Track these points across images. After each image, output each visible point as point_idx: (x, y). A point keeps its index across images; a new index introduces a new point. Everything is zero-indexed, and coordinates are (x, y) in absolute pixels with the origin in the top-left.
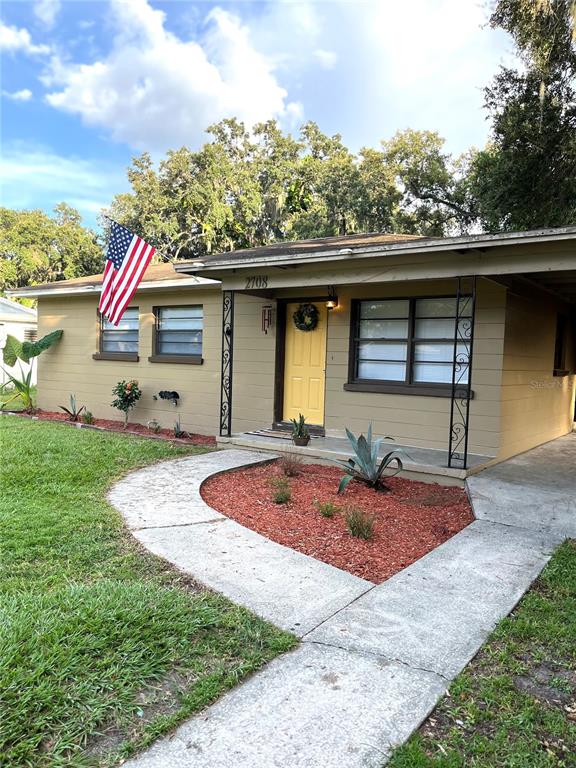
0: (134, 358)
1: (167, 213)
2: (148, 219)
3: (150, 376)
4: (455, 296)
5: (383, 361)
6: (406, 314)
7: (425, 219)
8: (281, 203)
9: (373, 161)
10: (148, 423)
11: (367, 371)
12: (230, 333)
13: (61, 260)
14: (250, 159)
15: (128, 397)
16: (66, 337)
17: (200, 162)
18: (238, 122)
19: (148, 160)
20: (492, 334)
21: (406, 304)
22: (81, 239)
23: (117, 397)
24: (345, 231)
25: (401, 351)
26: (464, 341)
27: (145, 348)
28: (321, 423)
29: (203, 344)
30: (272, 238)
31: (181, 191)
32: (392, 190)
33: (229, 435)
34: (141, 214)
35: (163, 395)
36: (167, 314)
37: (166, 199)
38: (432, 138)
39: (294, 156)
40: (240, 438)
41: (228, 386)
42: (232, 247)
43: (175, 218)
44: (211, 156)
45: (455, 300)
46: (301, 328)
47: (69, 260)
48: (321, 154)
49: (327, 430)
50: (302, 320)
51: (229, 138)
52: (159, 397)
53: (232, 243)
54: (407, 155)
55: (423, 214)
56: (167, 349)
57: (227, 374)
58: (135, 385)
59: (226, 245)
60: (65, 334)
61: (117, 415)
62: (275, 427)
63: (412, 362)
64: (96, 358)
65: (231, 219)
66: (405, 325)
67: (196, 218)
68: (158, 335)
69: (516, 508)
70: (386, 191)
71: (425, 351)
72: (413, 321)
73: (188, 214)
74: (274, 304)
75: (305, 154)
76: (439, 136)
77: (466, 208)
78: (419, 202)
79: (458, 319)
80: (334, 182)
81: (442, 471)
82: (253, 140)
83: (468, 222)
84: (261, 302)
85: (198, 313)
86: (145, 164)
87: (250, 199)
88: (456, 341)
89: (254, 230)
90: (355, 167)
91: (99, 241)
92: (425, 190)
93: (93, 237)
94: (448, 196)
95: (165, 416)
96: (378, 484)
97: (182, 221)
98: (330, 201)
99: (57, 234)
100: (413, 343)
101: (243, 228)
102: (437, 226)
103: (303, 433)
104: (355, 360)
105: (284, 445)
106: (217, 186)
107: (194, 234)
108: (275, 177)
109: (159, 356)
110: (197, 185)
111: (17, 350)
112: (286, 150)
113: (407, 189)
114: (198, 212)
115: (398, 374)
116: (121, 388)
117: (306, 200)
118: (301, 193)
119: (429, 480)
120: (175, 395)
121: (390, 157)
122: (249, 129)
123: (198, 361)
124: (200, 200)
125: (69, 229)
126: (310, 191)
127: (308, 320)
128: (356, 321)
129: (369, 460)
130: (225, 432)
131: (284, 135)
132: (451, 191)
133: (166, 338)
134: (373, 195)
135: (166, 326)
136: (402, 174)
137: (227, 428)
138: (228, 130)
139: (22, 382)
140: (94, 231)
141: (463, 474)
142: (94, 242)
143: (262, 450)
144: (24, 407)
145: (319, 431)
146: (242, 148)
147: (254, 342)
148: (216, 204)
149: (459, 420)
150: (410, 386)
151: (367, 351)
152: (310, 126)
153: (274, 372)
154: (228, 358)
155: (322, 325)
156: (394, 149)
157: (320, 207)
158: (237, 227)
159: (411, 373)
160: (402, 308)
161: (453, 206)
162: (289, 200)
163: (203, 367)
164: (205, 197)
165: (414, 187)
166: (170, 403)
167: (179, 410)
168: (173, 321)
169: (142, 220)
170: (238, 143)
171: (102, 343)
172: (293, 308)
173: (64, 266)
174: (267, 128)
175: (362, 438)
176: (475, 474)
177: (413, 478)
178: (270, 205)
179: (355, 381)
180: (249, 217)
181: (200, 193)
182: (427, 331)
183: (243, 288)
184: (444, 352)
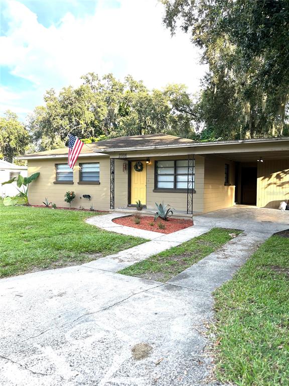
0: (71, 183)
1: (63, 116)
2: (54, 119)
3: (78, 189)
4: (187, 160)
5: (166, 182)
6: (173, 166)
7: (181, 120)
8: (116, 111)
9: (157, 95)
10: (78, 207)
11: (160, 185)
12: (113, 173)
13: (8, 137)
14: (101, 90)
15: (71, 198)
16: (41, 175)
17: (78, 93)
18: (95, 74)
19: (53, 92)
20: (200, 172)
21: (173, 162)
22: (18, 127)
23: (66, 198)
24: (146, 125)
25: (172, 178)
26: (190, 174)
27: (76, 179)
28: (145, 204)
29: (100, 177)
30: (112, 127)
31: (70, 106)
32: (166, 107)
33: (114, 208)
34: (50, 116)
35: (85, 196)
36: (84, 166)
37: (63, 110)
38: (182, 87)
39: (121, 90)
40: (117, 209)
41: (113, 192)
42: (93, 132)
43: (67, 119)
44: (84, 91)
45: (187, 161)
46: (137, 171)
47: (12, 137)
48: (134, 89)
49: (147, 206)
50: (137, 168)
51: (91, 81)
52: (82, 197)
53: (93, 129)
54: (172, 93)
55: (181, 118)
56: (84, 179)
57: (112, 187)
58: (73, 193)
59: (90, 130)
60: (41, 174)
61: (66, 205)
62: (128, 206)
63: (176, 182)
64: (55, 183)
65: (93, 119)
66: (173, 169)
67: (76, 118)
68: (81, 173)
69: (205, 222)
70: (164, 107)
71: (180, 178)
72: (176, 168)
73: (73, 117)
74: (127, 162)
75: (127, 89)
76: (185, 86)
77: (198, 115)
78: (179, 113)
79: (189, 167)
80: (141, 103)
81: (185, 215)
82: (103, 82)
83: (200, 122)
84: (123, 162)
85: (98, 165)
86: (52, 93)
87: (102, 110)
88: (188, 175)
89: (104, 123)
90: (150, 97)
91: (27, 128)
92: (181, 107)
93: (24, 126)
94: (191, 110)
95: (86, 204)
96: (165, 219)
97: (70, 120)
98: (139, 111)
99: (7, 125)
100: (176, 175)
101: (98, 123)
102: (186, 123)
103: (140, 207)
104: (156, 182)
105: (133, 211)
106: (87, 104)
107: (75, 125)
108: (113, 100)
109: (81, 182)
110: (78, 104)
111: (22, 181)
112: (118, 88)
113: (173, 106)
114: (77, 116)
115: (171, 186)
116: (68, 194)
117: (127, 110)
118: (125, 107)
119: (181, 218)
120: (89, 196)
121: (165, 93)
122: (100, 77)
123: (98, 183)
124: (79, 110)
125: (13, 123)
126: (129, 106)
127: (139, 168)
128: (156, 168)
129: (162, 212)
130: (112, 207)
131: (116, 80)
132: (192, 108)
133: (84, 175)
134: (158, 109)
135: (84, 170)
136: (171, 101)
137: (112, 206)
138: (90, 78)
139: (24, 193)
140: (25, 123)
141: (191, 216)
142: (25, 129)
143: (125, 213)
144: (25, 203)
145: (145, 207)
146: (97, 86)
147: (121, 176)
148: (87, 112)
149: (190, 199)
150: (175, 190)
151: (160, 178)
152: (129, 77)
153: (127, 186)
154: (113, 181)
155: (144, 169)
156: (167, 90)
157: (135, 115)
158: (96, 122)
159: (175, 185)
160: (172, 163)
161: (193, 115)
162: (120, 110)
163: (100, 186)
164: (81, 109)
165: (176, 106)
166: (87, 199)
167: (91, 202)
168: (87, 168)
169: (51, 119)
170: (95, 83)
171: (57, 178)
172: (134, 164)
173: (10, 140)
174: (109, 77)
175: (160, 205)
176: (196, 215)
177: (176, 218)
178: (111, 112)
179: (156, 189)
180: (102, 118)
181: (79, 107)
182: (180, 171)
183: (118, 157)
184: (185, 178)
